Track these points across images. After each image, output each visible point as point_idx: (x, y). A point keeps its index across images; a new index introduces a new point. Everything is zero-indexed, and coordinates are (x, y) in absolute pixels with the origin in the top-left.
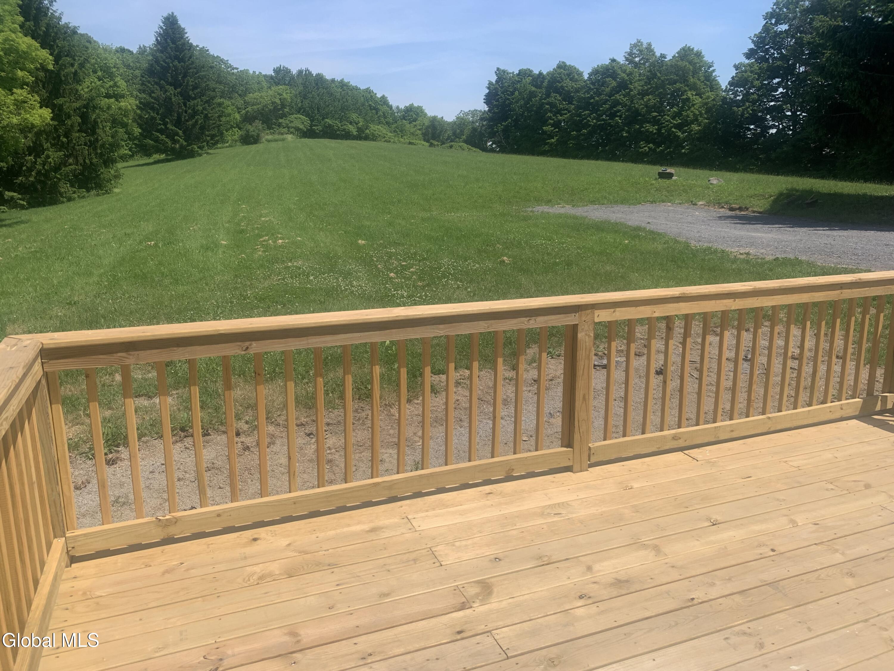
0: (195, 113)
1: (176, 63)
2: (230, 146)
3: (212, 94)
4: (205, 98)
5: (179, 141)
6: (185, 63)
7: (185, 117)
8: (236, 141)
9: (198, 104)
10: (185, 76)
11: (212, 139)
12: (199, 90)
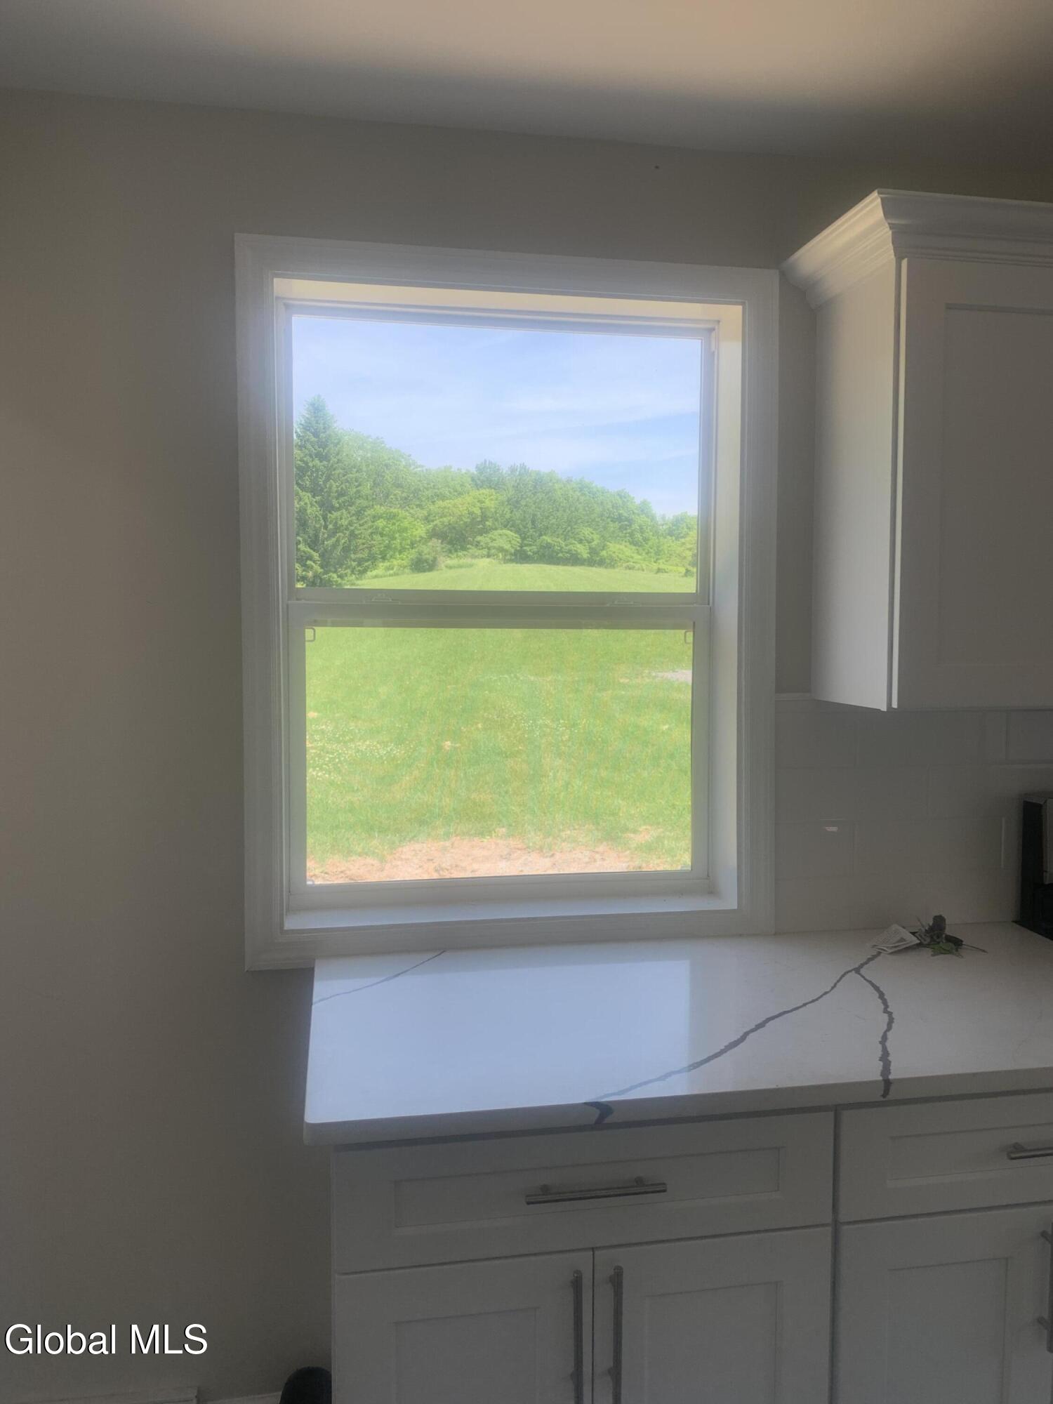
0: (337, 529)
1: (317, 462)
2: (396, 574)
3: (364, 503)
4: (353, 509)
5: (312, 567)
6: (329, 461)
7: (324, 534)
8: (405, 567)
9: (343, 517)
10: (328, 479)
11: (359, 565)
12: (346, 498)
